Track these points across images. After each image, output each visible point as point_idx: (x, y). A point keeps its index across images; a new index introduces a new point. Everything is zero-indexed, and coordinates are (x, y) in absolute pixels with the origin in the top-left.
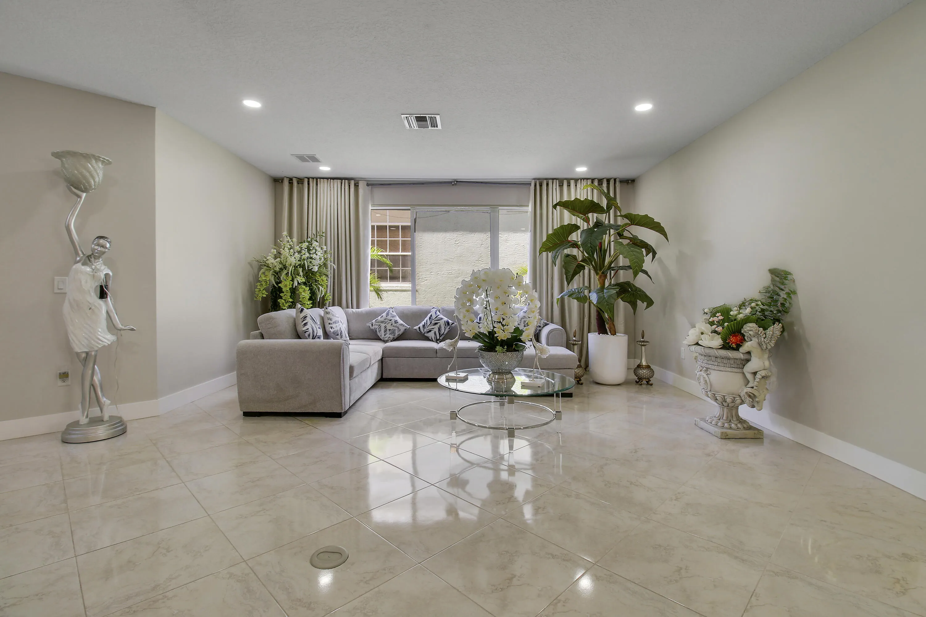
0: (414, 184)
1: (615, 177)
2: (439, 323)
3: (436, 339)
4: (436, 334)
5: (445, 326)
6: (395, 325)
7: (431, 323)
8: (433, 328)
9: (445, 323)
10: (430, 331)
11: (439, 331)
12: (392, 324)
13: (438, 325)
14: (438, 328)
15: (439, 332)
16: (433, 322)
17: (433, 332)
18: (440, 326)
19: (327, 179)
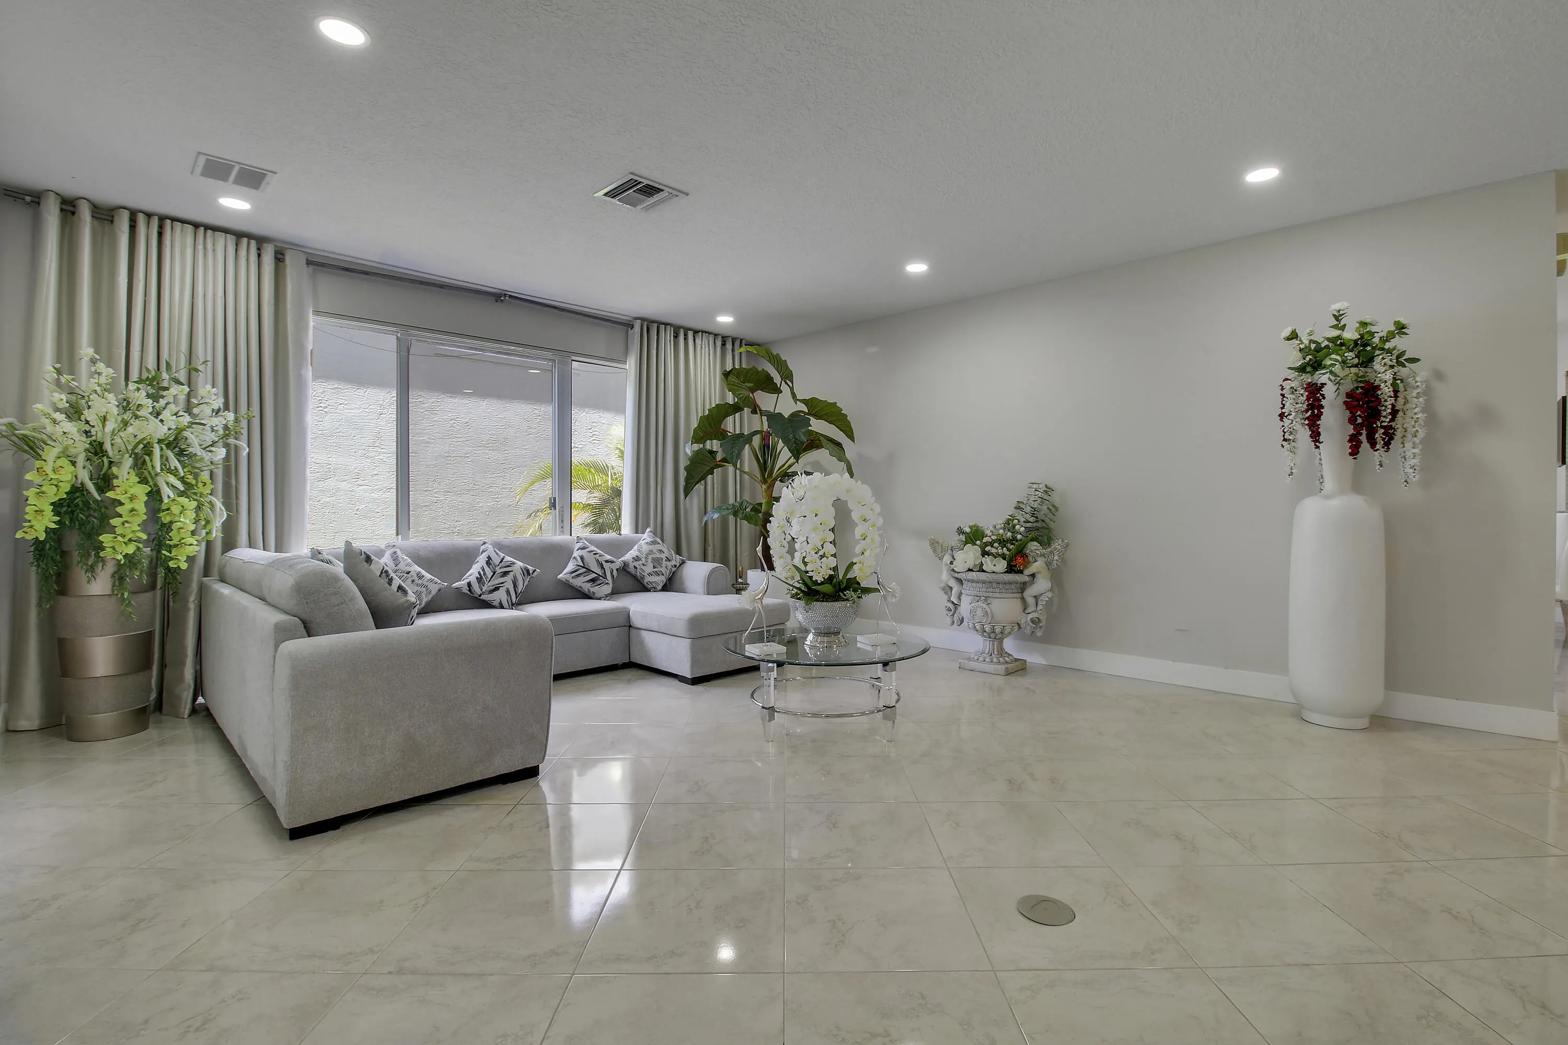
0: (422, 283)
1: (734, 336)
2: (512, 571)
3: (510, 603)
4: (510, 595)
5: (524, 576)
6: (420, 582)
7: (494, 573)
8: (502, 583)
9: (522, 571)
10: (497, 589)
11: (514, 587)
12: (413, 581)
13: (511, 575)
14: (513, 582)
15: (515, 590)
16: (499, 571)
17: (502, 591)
18: (515, 577)
19: (196, 225)
